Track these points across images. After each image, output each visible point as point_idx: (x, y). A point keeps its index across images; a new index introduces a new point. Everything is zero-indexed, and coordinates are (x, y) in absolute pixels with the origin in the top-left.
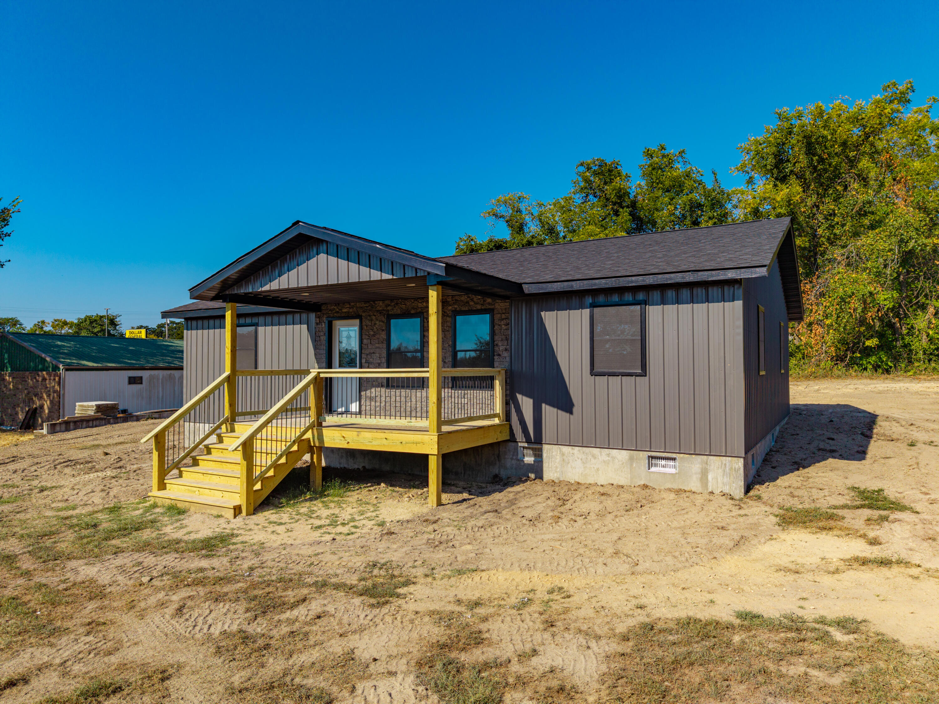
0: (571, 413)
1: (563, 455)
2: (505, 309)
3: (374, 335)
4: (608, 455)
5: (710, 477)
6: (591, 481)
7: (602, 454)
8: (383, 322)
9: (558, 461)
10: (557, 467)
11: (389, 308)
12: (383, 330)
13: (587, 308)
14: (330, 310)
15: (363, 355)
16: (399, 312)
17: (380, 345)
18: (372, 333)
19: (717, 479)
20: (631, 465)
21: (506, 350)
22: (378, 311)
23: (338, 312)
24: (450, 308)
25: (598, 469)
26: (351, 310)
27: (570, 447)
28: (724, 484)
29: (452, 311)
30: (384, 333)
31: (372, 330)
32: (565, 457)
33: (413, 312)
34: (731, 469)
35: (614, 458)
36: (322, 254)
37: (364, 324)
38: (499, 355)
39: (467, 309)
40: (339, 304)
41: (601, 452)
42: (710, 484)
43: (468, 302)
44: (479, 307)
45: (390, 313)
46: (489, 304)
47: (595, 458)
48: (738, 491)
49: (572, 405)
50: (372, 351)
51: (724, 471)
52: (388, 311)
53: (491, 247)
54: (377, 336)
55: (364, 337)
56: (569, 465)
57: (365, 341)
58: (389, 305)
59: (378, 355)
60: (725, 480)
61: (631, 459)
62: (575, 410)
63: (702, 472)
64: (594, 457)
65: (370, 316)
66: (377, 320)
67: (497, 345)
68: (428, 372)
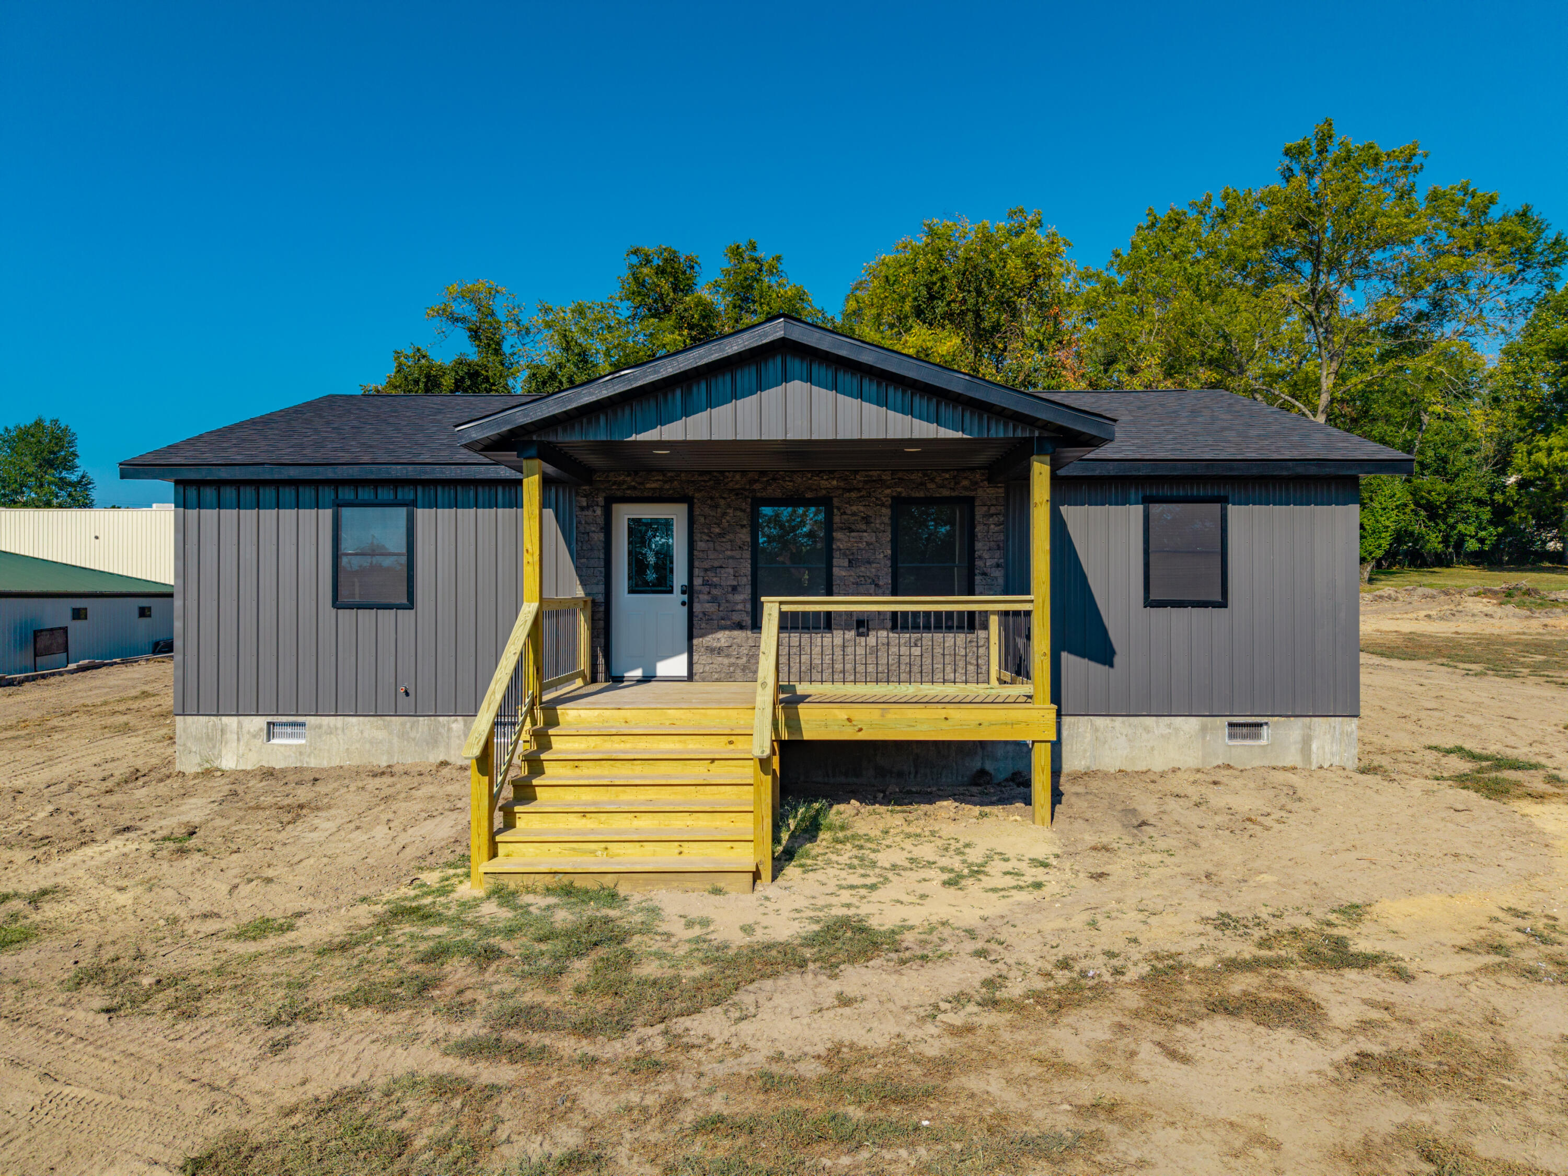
0: (1111, 665)
1: (1097, 730)
2: (997, 498)
3: (721, 535)
4: (1169, 726)
5: (1314, 746)
6: (1142, 767)
7: (1158, 726)
8: (744, 511)
9: (1087, 740)
10: (1085, 751)
11: (757, 486)
12: (743, 526)
13: (1137, 503)
14: (615, 483)
15: (696, 571)
16: (778, 494)
17: (737, 554)
18: (717, 530)
19: (1323, 748)
20: (1204, 738)
21: (998, 566)
22: (731, 490)
23: (634, 488)
24: (888, 491)
25: (1153, 748)
26: (667, 486)
27: (1108, 718)
28: (1333, 754)
29: (893, 498)
30: (744, 530)
31: (718, 525)
32: (1099, 734)
33: (809, 495)
34: (1342, 734)
35: (1177, 730)
36: (797, 383)
37: (697, 512)
38: (984, 574)
39: (922, 494)
40: (636, 473)
41: (1157, 723)
42: (1314, 757)
43: (922, 484)
44: (946, 493)
45: (759, 495)
46: (965, 488)
47: (1149, 732)
48: (1351, 762)
49: (1113, 652)
50: (716, 564)
51: (1333, 737)
52: (754, 490)
53: (461, 373)
54: (730, 536)
55: (697, 537)
56: (1107, 746)
57: (700, 545)
58: (756, 481)
59: (731, 571)
60: (1334, 749)
61: (1204, 729)
62: (1117, 660)
63: (1303, 740)
64: (1147, 730)
65: (712, 498)
66: (729, 506)
67: (980, 557)
68: (1032, 601)
